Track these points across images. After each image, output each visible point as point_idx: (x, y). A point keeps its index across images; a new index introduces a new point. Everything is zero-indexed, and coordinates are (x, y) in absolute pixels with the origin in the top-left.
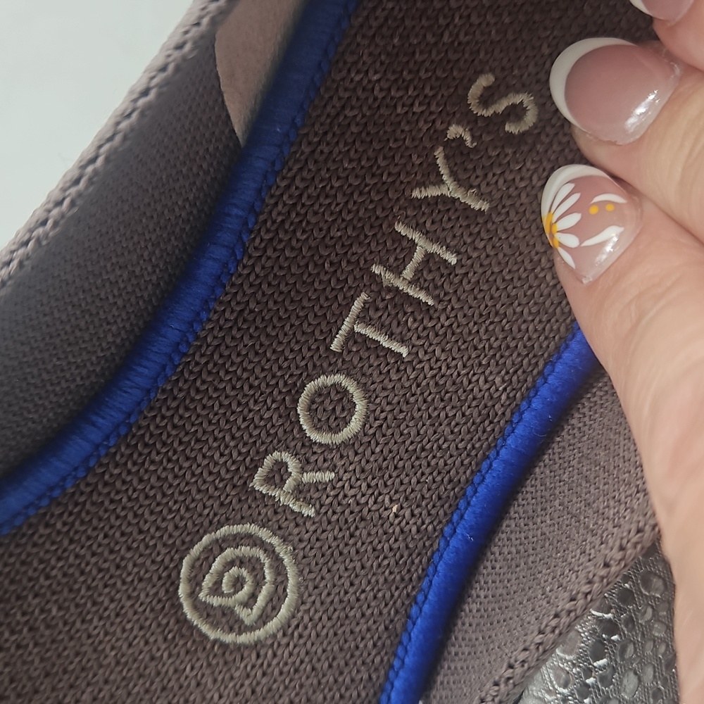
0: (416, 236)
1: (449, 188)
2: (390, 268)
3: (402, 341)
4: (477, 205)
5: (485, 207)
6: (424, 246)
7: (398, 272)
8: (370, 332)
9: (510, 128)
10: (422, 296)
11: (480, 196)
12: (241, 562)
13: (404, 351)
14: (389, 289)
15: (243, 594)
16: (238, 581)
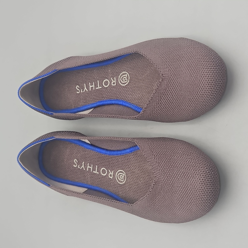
1: (85, 88)
6: (90, 87)
7: (93, 87)
8: (98, 85)
9: (79, 87)
11: (84, 85)
12: (122, 79)
15: (125, 78)
16: (124, 79)
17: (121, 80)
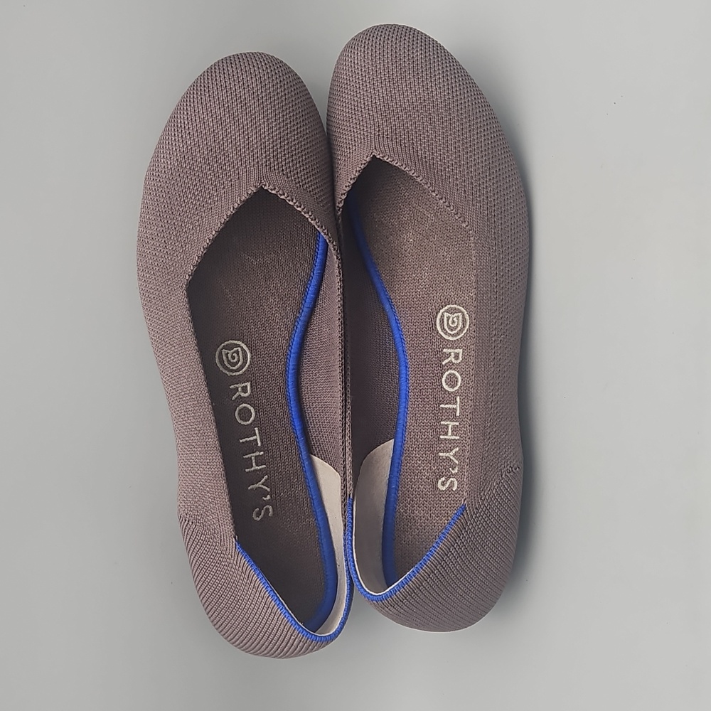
0: (259, 468)
1: (259, 485)
2: (259, 455)
3: (243, 442)
4: (251, 487)
5: (249, 488)
6: (255, 467)
7: (256, 457)
8: (252, 439)
10: (247, 456)
11: (252, 489)
12: (237, 363)
13: (241, 441)
14: (255, 452)
15: (230, 356)
16: (233, 358)
17: (236, 367)
